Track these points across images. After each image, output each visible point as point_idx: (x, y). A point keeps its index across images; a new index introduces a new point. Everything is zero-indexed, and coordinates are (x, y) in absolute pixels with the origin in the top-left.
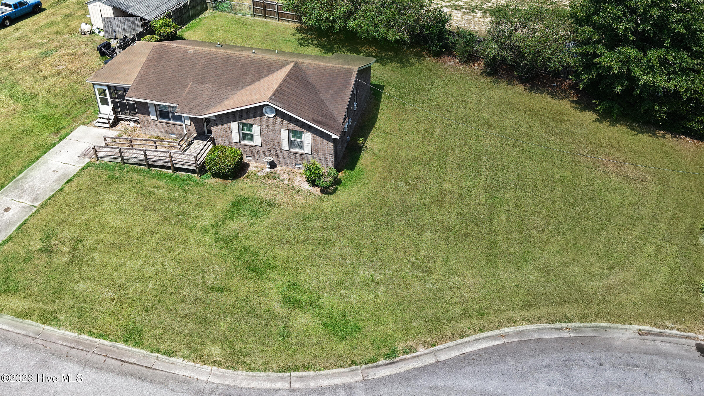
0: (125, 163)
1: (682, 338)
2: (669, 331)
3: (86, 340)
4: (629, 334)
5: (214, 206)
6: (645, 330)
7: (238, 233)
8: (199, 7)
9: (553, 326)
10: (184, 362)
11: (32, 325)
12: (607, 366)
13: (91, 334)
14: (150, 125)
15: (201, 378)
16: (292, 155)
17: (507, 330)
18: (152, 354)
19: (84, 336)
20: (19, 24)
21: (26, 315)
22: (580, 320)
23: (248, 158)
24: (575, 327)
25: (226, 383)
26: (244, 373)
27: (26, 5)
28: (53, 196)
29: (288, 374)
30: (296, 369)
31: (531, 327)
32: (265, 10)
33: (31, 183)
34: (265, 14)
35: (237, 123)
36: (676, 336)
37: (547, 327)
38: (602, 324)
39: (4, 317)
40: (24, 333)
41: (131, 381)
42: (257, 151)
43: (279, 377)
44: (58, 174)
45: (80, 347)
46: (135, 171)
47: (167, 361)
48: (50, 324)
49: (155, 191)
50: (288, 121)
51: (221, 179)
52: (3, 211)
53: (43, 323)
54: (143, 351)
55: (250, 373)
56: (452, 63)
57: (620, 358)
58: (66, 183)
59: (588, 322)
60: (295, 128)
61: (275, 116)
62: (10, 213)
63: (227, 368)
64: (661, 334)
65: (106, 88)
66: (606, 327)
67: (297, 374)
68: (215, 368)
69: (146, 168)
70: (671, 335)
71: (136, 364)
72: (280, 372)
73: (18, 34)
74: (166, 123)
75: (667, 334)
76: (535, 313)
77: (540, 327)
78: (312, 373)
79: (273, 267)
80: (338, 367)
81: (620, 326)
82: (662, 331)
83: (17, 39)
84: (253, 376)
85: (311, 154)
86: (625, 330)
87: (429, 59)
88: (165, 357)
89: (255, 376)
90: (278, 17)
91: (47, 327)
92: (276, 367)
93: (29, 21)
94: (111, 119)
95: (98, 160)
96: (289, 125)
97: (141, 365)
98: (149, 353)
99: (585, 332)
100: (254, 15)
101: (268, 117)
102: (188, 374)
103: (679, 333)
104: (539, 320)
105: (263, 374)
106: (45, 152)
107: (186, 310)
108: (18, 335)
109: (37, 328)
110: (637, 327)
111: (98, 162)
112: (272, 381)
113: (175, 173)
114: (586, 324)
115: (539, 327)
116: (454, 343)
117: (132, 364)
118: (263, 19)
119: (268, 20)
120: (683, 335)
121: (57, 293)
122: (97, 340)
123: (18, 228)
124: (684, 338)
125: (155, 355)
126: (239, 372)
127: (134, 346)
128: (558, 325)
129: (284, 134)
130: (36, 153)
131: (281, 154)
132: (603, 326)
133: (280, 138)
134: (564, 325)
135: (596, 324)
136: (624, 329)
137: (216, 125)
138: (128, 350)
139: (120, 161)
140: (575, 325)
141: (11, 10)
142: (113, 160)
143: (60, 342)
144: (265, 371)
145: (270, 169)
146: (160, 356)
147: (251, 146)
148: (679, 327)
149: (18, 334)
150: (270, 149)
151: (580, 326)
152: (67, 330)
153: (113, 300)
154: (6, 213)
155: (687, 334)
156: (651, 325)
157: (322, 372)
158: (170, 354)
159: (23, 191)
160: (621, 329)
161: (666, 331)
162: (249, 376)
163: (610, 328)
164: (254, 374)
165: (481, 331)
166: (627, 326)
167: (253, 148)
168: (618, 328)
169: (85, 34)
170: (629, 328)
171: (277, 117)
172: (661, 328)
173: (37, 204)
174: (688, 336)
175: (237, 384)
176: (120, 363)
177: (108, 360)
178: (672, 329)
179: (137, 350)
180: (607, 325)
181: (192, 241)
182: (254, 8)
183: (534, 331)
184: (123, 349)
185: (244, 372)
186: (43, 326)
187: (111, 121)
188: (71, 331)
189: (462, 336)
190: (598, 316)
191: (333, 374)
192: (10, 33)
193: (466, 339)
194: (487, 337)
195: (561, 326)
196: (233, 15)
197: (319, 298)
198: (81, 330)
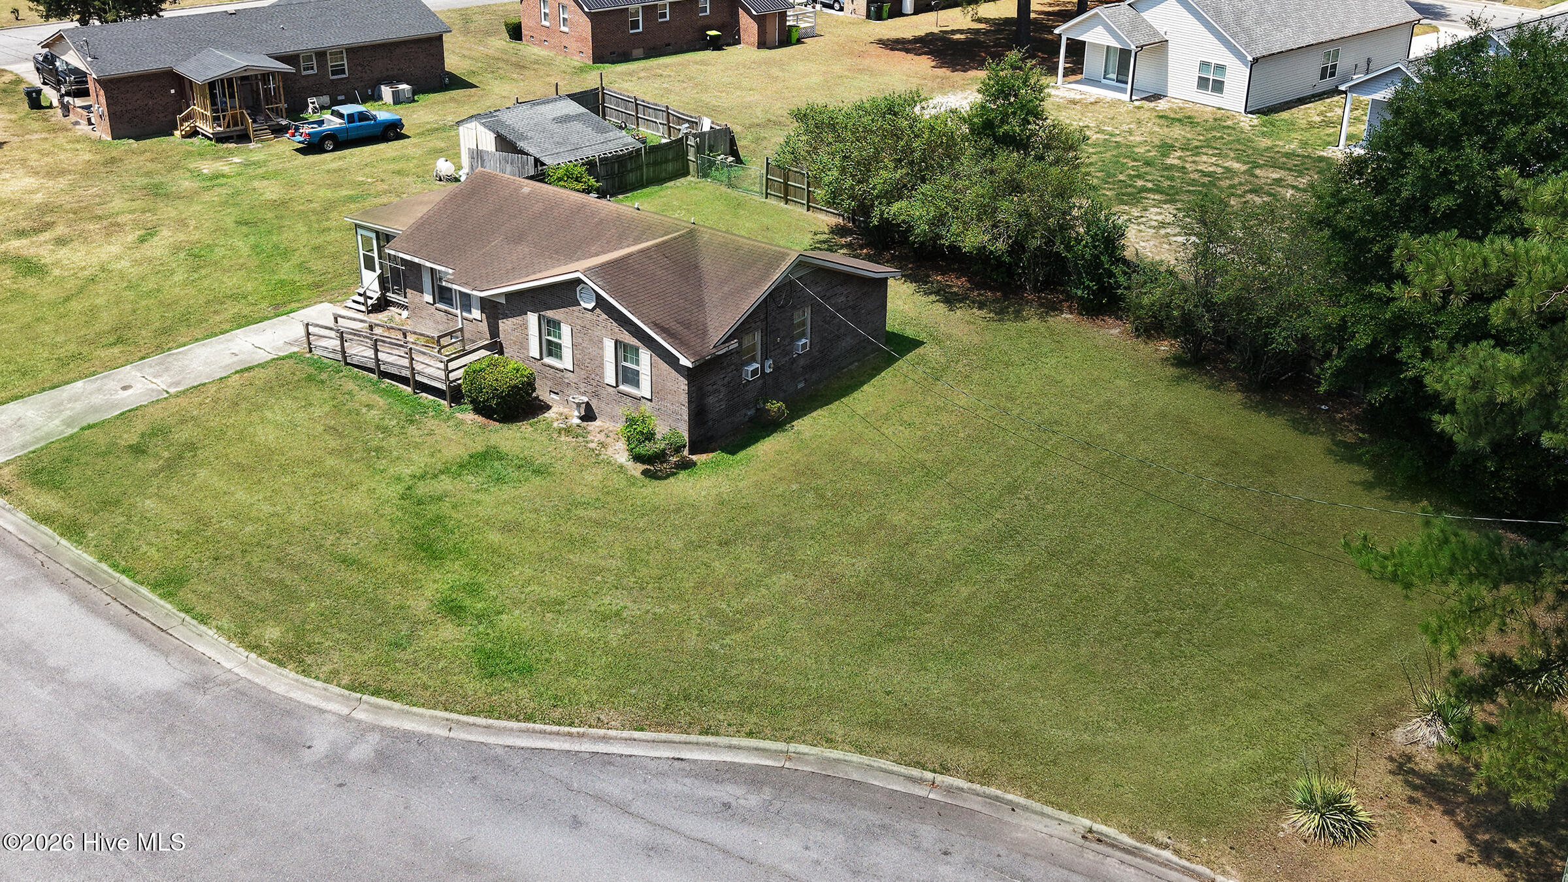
0: (347, 364)
1: (1176, 870)
2: (1153, 849)
3: (105, 572)
4: (1064, 831)
5: (440, 451)
6: (1102, 834)
7: (446, 497)
8: (670, 167)
9: (902, 770)
10: (216, 636)
11: (47, 535)
12: (957, 858)
13: (115, 566)
14: (424, 313)
15: (224, 663)
16: (621, 397)
17: (803, 748)
18: (178, 613)
19: (104, 566)
20: (347, 152)
21: (46, 519)
22: (970, 777)
23: (553, 396)
24: (951, 786)
25: (257, 680)
26: (292, 675)
27: (371, 120)
28: (204, 384)
29: (359, 695)
30: (377, 693)
31: (856, 758)
32: (786, 185)
33: (186, 362)
34: (786, 194)
35: (537, 315)
36: (1166, 864)
37: (891, 768)
38: (1010, 797)
39: (18, 514)
40: (29, 541)
41: (123, 637)
42: (567, 381)
43: (342, 695)
44: (236, 359)
45: (90, 579)
46: (356, 378)
47: (194, 629)
48: (69, 539)
49: (364, 410)
50: (616, 321)
51: (483, 416)
52: (119, 389)
53: (62, 535)
54: (169, 606)
55: (301, 678)
56: (1116, 331)
57: (999, 856)
58: (237, 372)
59: (982, 784)
60: (627, 337)
61: (594, 308)
62: (130, 392)
63: (272, 660)
64: (1136, 851)
65: (373, 235)
66: (1018, 805)
67: (374, 699)
68: (253, 656)
69: (374, 377)
70: (1155, 858)
71: (148, 620)
72: (347, 689)
73: (334, 165)
74: (446, 312)
75: (1149, 855)
76: (882, 740)
77: (875, 764)
78: (397, 705)
79: (460, 553)
80: (446, 710)
81: (1048, 810)
82: (1138, 845)
83: (329, 172)
84: (303, 683)
85: (651, 400)
86: (1057, 822)
87: (1069, 316)
88: (195, 622)
89: (306, 685)
90: (808, 202)
91: (64, 542)
92: (346, 681)
93: (368, 149)
94: (371, 298)
95: (311, 351)
96: (617, 330)
97: (152, 624)
98: (175, 611)
99: (965, 800)
100: (767, 194)
101: (585, 309)
102: (210, 652)
103: (1175, 859)
104: (882, 753)
105: (319, 684)
106: (240, 327)
107: (273, 572)
108: (21, 543)
109: (51, 541)
110: (1087, 823)
111: (308, 355)
112: (328, 699)
113: (415, 393)
114: (976, 787)
115: (872, 763)
116: (684, 737)
117: (143, 618)
118: (782, 204)
119: (789, 207)
120: (1183, 867)
121: (108, 504)
122: (118, 575)
123: (122, 414)
124: (1184, 872)
125: (183, 615)
126: (285, 672)
127: (161, 596)
128: (916, 772)
129: (609, 346)
130: (226, 326)
131: (603, 393)
132: (1011, 801)
133: (602, 357)
134: (929, 775)
135: (999, 793)
136: (1056, 819)
137: (506, 317)
138: (150, 601)
139: (339, 357)
140: (951, 782)
141: (340, 124)
142: (331, 356)
143: (67, 566)
144: (325, 682)
145: (579, 421)
146: (188, 618)
147: (557, 369)
148: (1185, 847)
149: (21, 540)
150: (587, 380)
151: (961, 785)
152: (86, 552)
153: (178, 532)
154: (121, 392)
155: (1193, 866)
156: (1122, 828)
157: (415, 709)
158: (203, 619)
159: (167, 369)
160: (1049, 816)
161: (1147, 847)
162: (297, 681)
163: (1026, 808)
164: (306, 680)
165: (750, 734)
166: (1064, 815)
167: (560, 374)
168: (1042, 814)
169: (440, 180)
170: (1067, 820)
171: (598, 311)
172: (1139, 840)
173: (172, 390)
174: (1193, 871)
175: (270, 687)
176: (127, 612)
177: (114, 603)
178: (1166, 847)
179: (162, 602)
180: (1022, 800)
181: (364, 488)
182: (767, 179)
183: (860, 766)
184: (145, 597)
185: (293, 673)
186: (58, 538)
187: (370, 302)
188: (91, 554)
189: (705, 732)
190: (1013, 781)
191: (432, 717)
192: (324, 162)
193: (710, 739)
194: (756, 749)
195: (920, 775)
196: (729, 191)
197: (500, 613)
198: (104, 558)
